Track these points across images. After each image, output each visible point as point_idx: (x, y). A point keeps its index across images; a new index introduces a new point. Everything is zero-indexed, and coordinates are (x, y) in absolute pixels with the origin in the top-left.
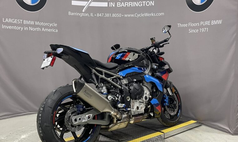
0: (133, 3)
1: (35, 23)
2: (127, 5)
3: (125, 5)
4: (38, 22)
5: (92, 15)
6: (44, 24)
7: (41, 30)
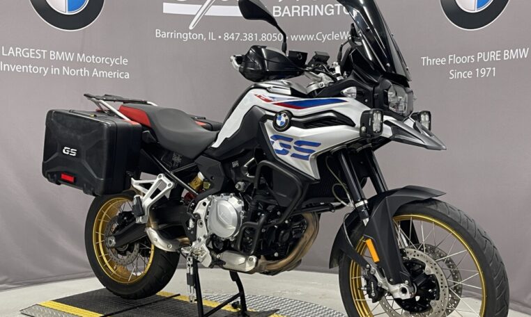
0: (312, 6)
1: (76, 56)
2: (298, 11)
3: (293, 11)
4: (84, 55)
5: (211, 36)
6: (98, 60)
7: (91, 73)
